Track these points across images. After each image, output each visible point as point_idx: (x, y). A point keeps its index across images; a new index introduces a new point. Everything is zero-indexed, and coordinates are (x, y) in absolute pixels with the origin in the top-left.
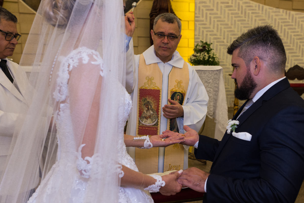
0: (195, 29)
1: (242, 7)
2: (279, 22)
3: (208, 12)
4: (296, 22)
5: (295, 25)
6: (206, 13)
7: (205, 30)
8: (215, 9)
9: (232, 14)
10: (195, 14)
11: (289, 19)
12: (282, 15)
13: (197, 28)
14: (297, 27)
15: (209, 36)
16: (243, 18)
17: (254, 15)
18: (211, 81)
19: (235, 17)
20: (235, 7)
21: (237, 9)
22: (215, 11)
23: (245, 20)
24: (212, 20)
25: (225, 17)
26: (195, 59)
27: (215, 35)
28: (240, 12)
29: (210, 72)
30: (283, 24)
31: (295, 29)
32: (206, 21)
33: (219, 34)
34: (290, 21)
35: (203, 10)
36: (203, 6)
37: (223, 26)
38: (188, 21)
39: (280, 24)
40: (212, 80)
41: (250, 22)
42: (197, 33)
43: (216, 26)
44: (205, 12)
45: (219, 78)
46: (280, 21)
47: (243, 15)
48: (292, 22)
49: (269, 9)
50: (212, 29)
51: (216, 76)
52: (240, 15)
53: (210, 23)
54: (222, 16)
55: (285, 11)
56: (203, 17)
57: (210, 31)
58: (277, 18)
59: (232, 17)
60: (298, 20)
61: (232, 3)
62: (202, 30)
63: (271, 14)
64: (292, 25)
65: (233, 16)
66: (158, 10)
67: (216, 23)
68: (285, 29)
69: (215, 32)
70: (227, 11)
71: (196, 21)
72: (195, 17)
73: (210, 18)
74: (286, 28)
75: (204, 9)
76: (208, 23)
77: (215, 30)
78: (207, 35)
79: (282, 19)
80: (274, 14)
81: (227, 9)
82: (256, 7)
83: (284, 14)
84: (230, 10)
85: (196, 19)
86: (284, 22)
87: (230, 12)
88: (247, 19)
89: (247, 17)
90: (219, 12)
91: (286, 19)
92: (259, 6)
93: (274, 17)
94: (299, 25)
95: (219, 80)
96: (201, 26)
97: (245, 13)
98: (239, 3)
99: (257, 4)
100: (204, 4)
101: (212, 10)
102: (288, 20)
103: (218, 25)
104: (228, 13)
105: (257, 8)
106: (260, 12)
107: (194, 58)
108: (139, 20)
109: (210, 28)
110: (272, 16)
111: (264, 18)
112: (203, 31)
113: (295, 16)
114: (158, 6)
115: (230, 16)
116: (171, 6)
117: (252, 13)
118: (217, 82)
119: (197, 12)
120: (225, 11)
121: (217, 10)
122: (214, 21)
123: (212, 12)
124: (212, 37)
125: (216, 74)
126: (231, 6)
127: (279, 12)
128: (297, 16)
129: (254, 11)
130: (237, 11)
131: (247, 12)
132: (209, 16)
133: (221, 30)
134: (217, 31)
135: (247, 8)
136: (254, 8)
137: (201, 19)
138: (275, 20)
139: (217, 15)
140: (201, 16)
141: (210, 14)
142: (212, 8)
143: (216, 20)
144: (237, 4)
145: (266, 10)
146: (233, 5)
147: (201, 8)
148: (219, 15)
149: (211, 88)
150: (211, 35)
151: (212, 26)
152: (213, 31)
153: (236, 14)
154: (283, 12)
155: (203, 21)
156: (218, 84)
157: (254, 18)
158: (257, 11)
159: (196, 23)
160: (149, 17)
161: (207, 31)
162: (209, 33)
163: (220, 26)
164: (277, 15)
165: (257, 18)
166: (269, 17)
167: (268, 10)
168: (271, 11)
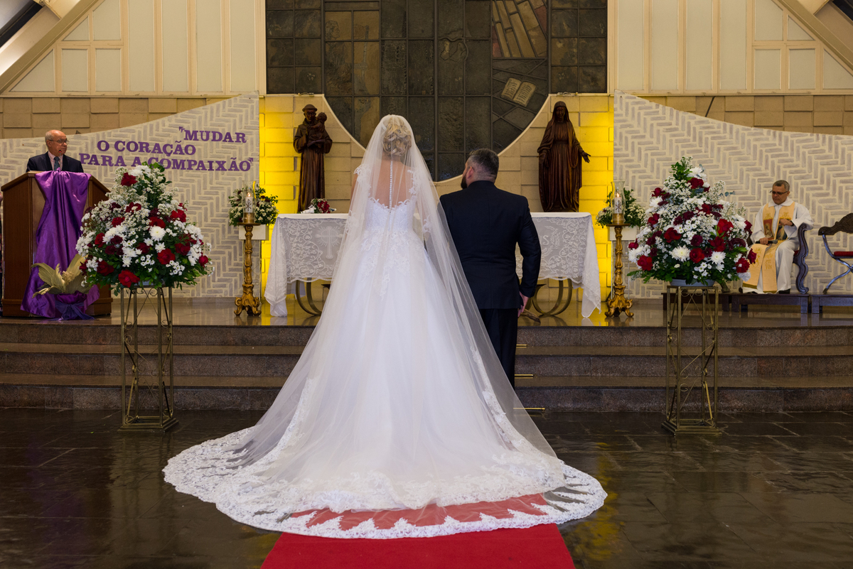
0: (615, 170)
1: (694, 129)
2: (761, 151)
3: (636, 141)
4: (792, 150)
5: (792, 155)
6: (633, 143)
7: (630, 170)
8: (648, 135)
9: (677, 141)
10: (615, 145)
11: (780, 145)
12: (767, 139)
13: (618, 167)
14: (794, 158)
15: (637, 180)
16: (698, 148)
17: (716, 142)
18: (575, 232)
19: (683, 147)
20: (683, 130)
21: (685, 132)
22: (648, 138)
23: (700, 151)
24: (643, 153)
25: (664, 148)
26: (604, 216)
27: (649, 177)
28: (691, 138)
29: (574, 220)
30: (769, 154)
31: (792, 161)
32: (633, 155)
33: (654, 175)
34: (782, 147)
35: (626, 138)
36: (627, 132)
37: (661, 163)
38: (608, 157)
39: (764, 154)
40: (577, 230)
41: (709, 154)
42: (618, 176)
43: (649, 162)
44: (630, 141)
45: (587, 228)
46: (764, 149)
47: (697, 142)
48: (786, 148)
49: (744, 129)
50: (642, 168)
51: (582, 226)
52: (691, 142)
53: (640, 158)
54: (660, 146)
55: (772, 131)
56: (627, 149)
57: (640, 172)
58: (758, 143)
59: (677, 147)
60: (796, 145)
61: (677, 124)
62: (625, 169)
63: (747, 138)
64: (787, 155)
65: (680, 144)
66: (551, 142)
67: (650, 158)
68: (773, 163)
69: (648, 172)
70: (668, 138)
71: (615, 156)
72: (615, 150)
73: (640, 150)
74: (776, 160)
75: (629, 136)
76: (636, 158)
77: (648, 170)
78: (634, 177)
79: (767, 145)
80: (752, 138)
81: (668, 134)
82: (719, 127)
83: (771, 137)
84: (674, 136)
85: (616, 152)
86: (771, 151)
87: (674, 139)
88: (703, 149)
89: (704, 144)
90: (654, 140)
91: (775, 145)
92: (725, 127)
93: (753, 143)
94: (798, 155)
95: (586, 231)
96: (624, 164)
97: (701, 139)
98: (689, 123)
99: (722, 123)
100: (628, 129)
101: (643, 137)
102: (778, 147)
103: (653, 161)
104: (671, 141)
105: (722, 130)
106: (728, 135)
107: (603, 214)
108: (524, 158)
109: (639, 166)
110: (749, 141)
111: (735, 145)
112: (627, 172)
113: (790, 139)
114: (552, 136)
115: (674, 144)
116: (574, 135)
117: (713, 138)
118: (585, 234)
119: (617, 142)
120: (664, 137)
121: (652, 136)
122: (647, 155)
123: (642, 140)
124: (643, 181)
125: (583, 222)
126: (676, 129)
127: (762, 134)
128: (795, 139)
129: (715, 135)
130: (686, 137)
131: (704, 137)
132: (637, 146)
133: (658, 169)
134: (652, 171)
135: (704, 131)
136: (715, 130)
137: (624, 152)
138: (755, 147)
139: (651, 145)
140: (624, 147)
141: (639, 144)
142: (642, 133)
143: (649, 152)
144: (686, 125)
145: (737, 132)
146: (680, 127)
147: (624, 135)
148: (655, 145)
149: (574, 241)
150: (640, 177)
151: (642, 163)
152: (644, 171)
153: (685, 141)
154: (769, 134)
155: (627, 155)
156: (586, 237)
157: (716, 147)
158: (722, 135)
159: (616, 159)
160: (538, 154)
161: (634, 172)
162: (637, 175)
163: (656, 162)
164: (757, 140)
165: (722, 147)
166: (743, 143)
167: (741, 132)
168: (746, 132)
